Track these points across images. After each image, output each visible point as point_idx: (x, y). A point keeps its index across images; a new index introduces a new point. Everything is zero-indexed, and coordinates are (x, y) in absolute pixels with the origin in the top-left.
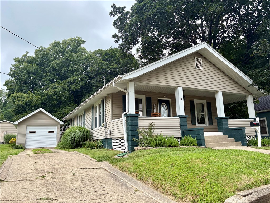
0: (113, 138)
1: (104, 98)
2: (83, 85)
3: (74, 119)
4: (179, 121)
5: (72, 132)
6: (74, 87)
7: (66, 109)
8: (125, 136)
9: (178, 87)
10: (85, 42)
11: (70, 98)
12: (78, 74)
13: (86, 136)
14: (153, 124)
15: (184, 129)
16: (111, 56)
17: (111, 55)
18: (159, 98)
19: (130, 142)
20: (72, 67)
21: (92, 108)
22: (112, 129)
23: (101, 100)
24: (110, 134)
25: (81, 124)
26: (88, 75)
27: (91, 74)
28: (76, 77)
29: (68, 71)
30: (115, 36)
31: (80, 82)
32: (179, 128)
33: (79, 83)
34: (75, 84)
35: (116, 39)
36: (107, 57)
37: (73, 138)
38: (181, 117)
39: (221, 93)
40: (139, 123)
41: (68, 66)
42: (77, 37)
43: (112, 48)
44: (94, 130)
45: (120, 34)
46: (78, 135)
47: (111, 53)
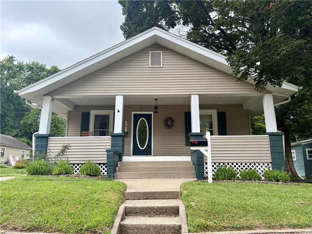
14: (68, 146)
39: (197, 97)
40: (49, 145)
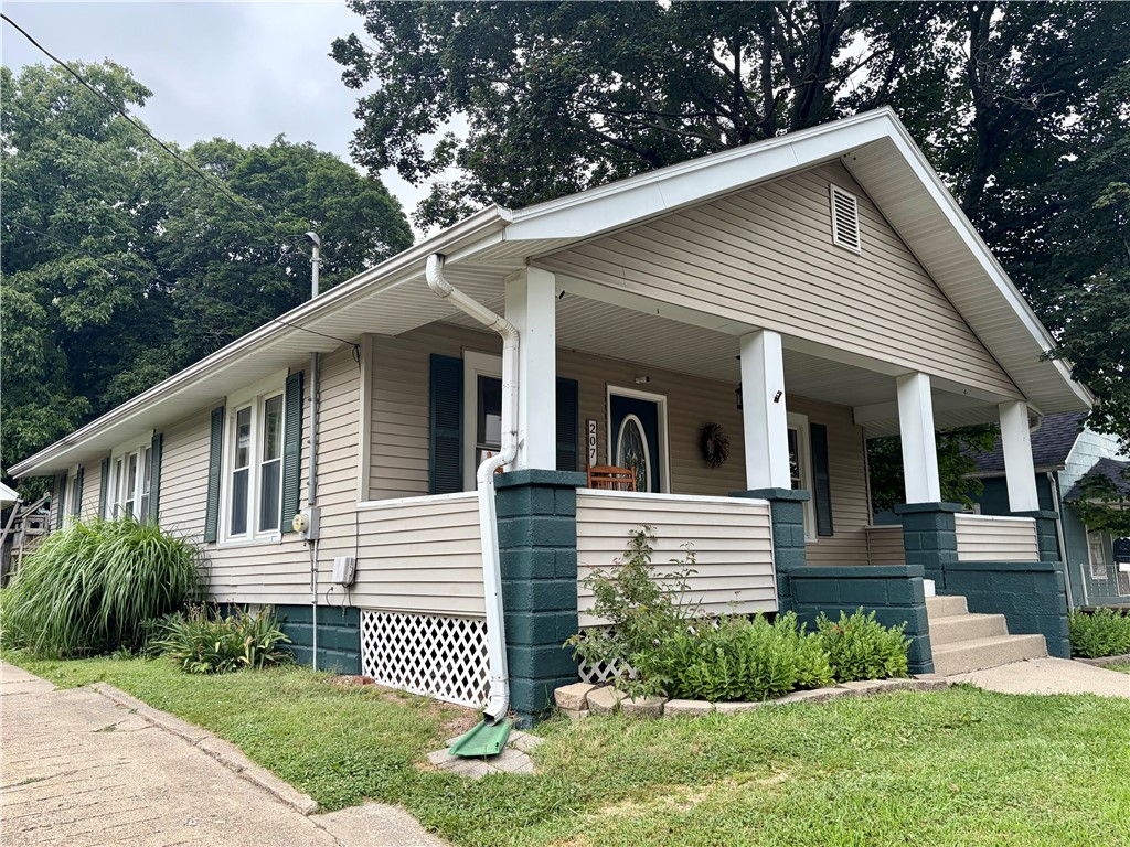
0: (368, 609)
1: (308, 363)
2: (124, 306)
3: (81, 472)
4: (766, 522)
5: (80, 556)
6: (74, 307)
7: (23, 418)
8: (493, 610)
9: (763, 329)
10: (151, 94)
11: (49, 366)
12: (100, 248)
13: (172, 583)
14: (647, 535)
15: (794, 566)
16: (280, 177)
17: (280, 171)
18: (613, 389)
19: (527, 652)
20: (70, 208)
21: (212, 416)
22: (363, 553)
23: (284, 374)
24: (351, 586)
25: (130, 505)
26: (153, 258)
27: (173, 252)
28: (86, 261)
29: (47, 224)
30: (345, 50)
31: (109, 287)
32: (769, 558)
33: (105, 294)
34: (82, 293)
35: (351, 67)
36: (260, 178)
37: (89, 592)
38: (774, 497)
39: (927, 382)
40: (581, 530)
41: (47, 199)
42: (106, 63)
43: (285, 140)
44: (218, 546)
45: (371, 45)
46: (119, 580)
47: (283, 163)
